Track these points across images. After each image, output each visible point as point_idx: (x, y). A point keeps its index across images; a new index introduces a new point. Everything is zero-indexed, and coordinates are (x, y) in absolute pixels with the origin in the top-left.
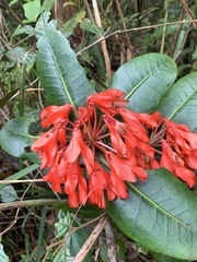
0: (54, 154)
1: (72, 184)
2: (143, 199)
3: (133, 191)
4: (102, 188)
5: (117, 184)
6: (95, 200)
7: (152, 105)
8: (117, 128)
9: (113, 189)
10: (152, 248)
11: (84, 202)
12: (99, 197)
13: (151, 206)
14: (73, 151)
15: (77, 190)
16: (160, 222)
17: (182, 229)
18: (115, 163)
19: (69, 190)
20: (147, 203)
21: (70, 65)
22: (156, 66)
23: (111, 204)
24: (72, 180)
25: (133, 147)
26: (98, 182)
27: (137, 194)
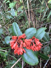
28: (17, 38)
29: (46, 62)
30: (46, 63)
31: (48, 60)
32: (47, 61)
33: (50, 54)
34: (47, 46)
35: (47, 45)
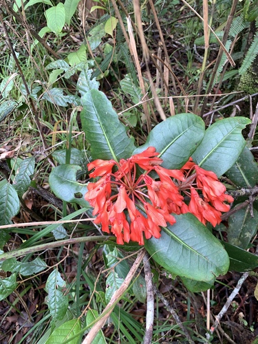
0: (103, 203)
1: (119, 227)
2: (172, 237)
3: (165, 231)
4: (141, 230)
5: (153, 228)
6: (135, 239)
7: (182, 160)
8: (153, 186)
9: (150, 231)
10: (178, 273)
11: (128, 240)
12: (139, 237)
13: (179, 243)
14: (121, 204)
15: (122, 232)
16: (185, 255)
17: (201, 260)
18: (151, 213)
19: (116, 232)
20: (176, 241)
21: (113, 123)
22: (187, 126)
23: (148, 241)
24: (119, 224)
25: (166, 198)
26: (138, 225)
27: (168, 234)
28: (114, 169)
29: (235, 285)
30: (236, 291)
31: (246, 275)
32: (241, 281)
33: (255, 248)
34: (244, 209)
35: (244, 204)
